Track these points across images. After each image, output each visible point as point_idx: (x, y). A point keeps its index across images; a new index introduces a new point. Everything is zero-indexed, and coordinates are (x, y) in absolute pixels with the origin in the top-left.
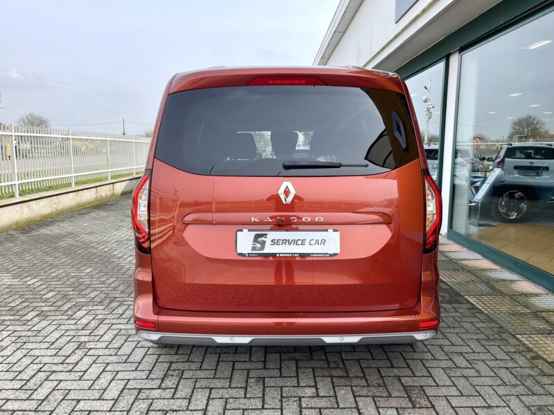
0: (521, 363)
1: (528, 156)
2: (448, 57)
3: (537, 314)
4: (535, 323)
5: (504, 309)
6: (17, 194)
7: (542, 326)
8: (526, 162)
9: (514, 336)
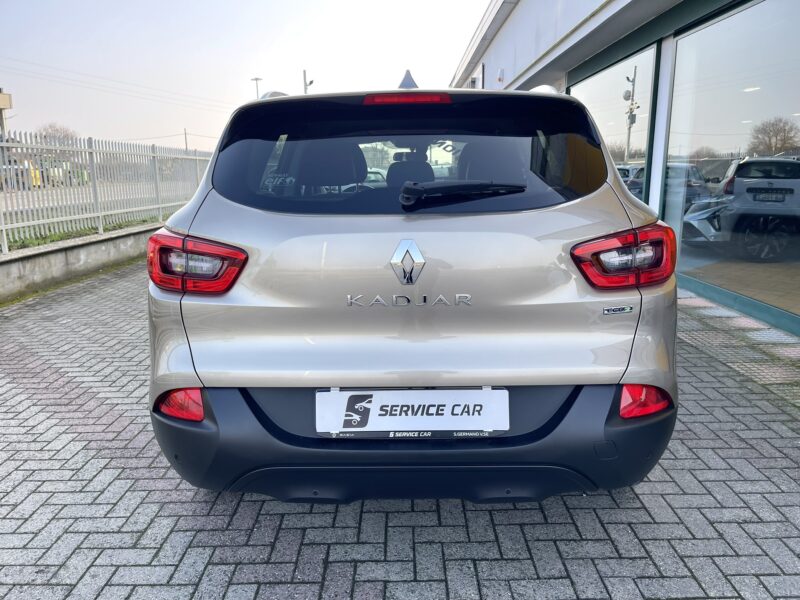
0: (729, 385)
1: (767, 175)
2: (659, 43)
3: (753, 346)
4: (751, 354)
5: (716, 342)
6: (101, 230)
7: (758, 356)
8: (763, 183)
9: (725, 364)
